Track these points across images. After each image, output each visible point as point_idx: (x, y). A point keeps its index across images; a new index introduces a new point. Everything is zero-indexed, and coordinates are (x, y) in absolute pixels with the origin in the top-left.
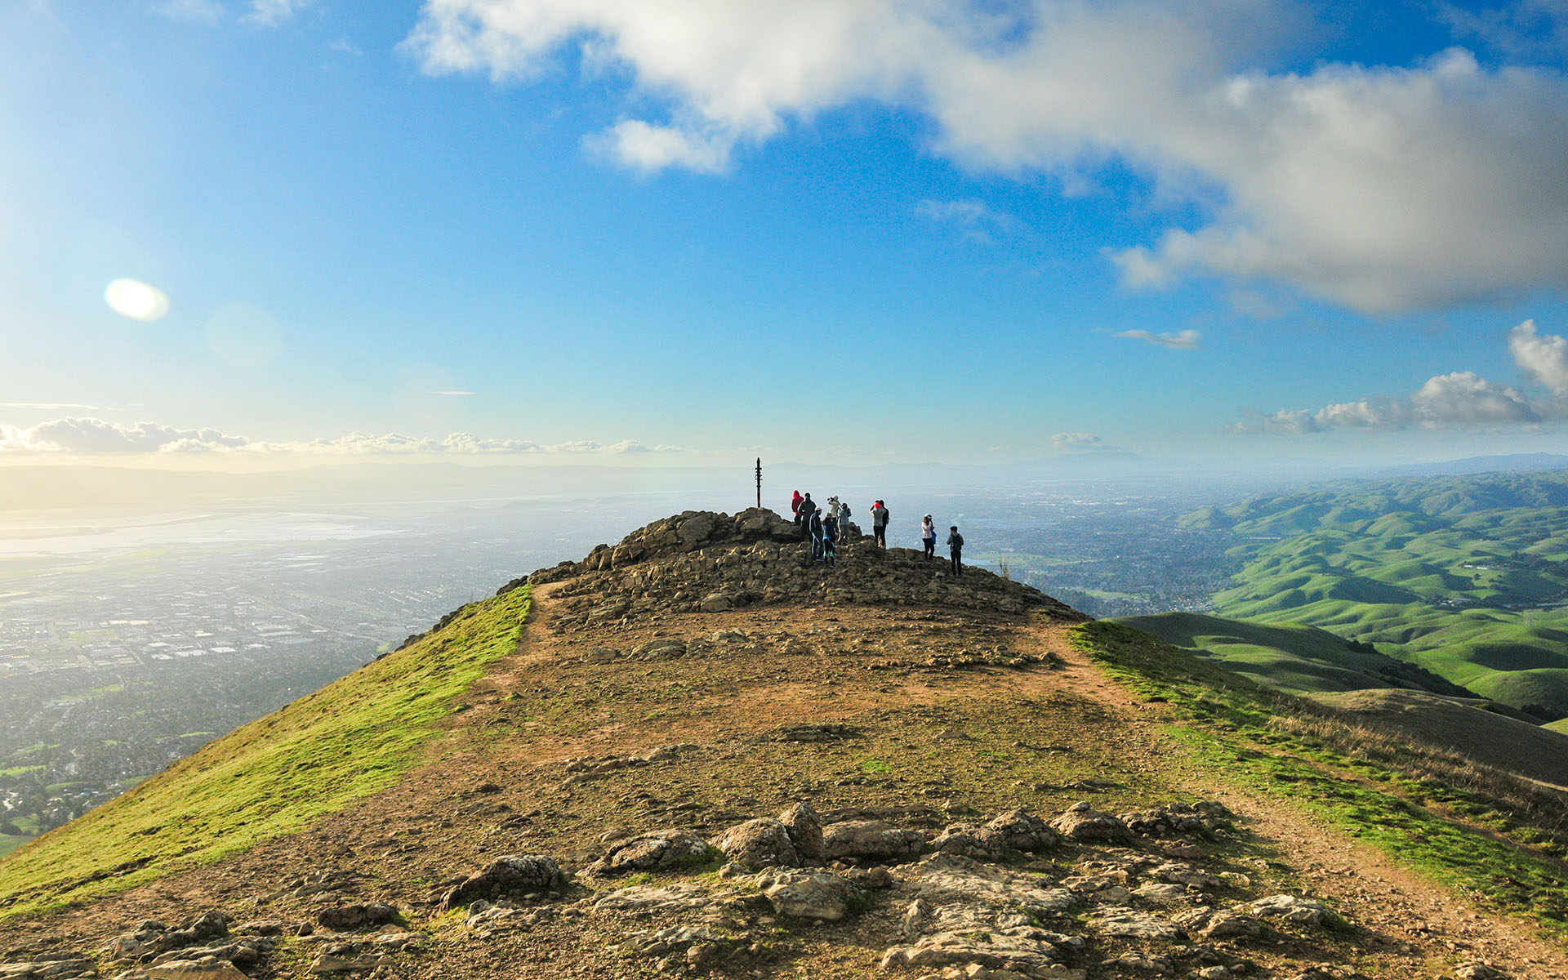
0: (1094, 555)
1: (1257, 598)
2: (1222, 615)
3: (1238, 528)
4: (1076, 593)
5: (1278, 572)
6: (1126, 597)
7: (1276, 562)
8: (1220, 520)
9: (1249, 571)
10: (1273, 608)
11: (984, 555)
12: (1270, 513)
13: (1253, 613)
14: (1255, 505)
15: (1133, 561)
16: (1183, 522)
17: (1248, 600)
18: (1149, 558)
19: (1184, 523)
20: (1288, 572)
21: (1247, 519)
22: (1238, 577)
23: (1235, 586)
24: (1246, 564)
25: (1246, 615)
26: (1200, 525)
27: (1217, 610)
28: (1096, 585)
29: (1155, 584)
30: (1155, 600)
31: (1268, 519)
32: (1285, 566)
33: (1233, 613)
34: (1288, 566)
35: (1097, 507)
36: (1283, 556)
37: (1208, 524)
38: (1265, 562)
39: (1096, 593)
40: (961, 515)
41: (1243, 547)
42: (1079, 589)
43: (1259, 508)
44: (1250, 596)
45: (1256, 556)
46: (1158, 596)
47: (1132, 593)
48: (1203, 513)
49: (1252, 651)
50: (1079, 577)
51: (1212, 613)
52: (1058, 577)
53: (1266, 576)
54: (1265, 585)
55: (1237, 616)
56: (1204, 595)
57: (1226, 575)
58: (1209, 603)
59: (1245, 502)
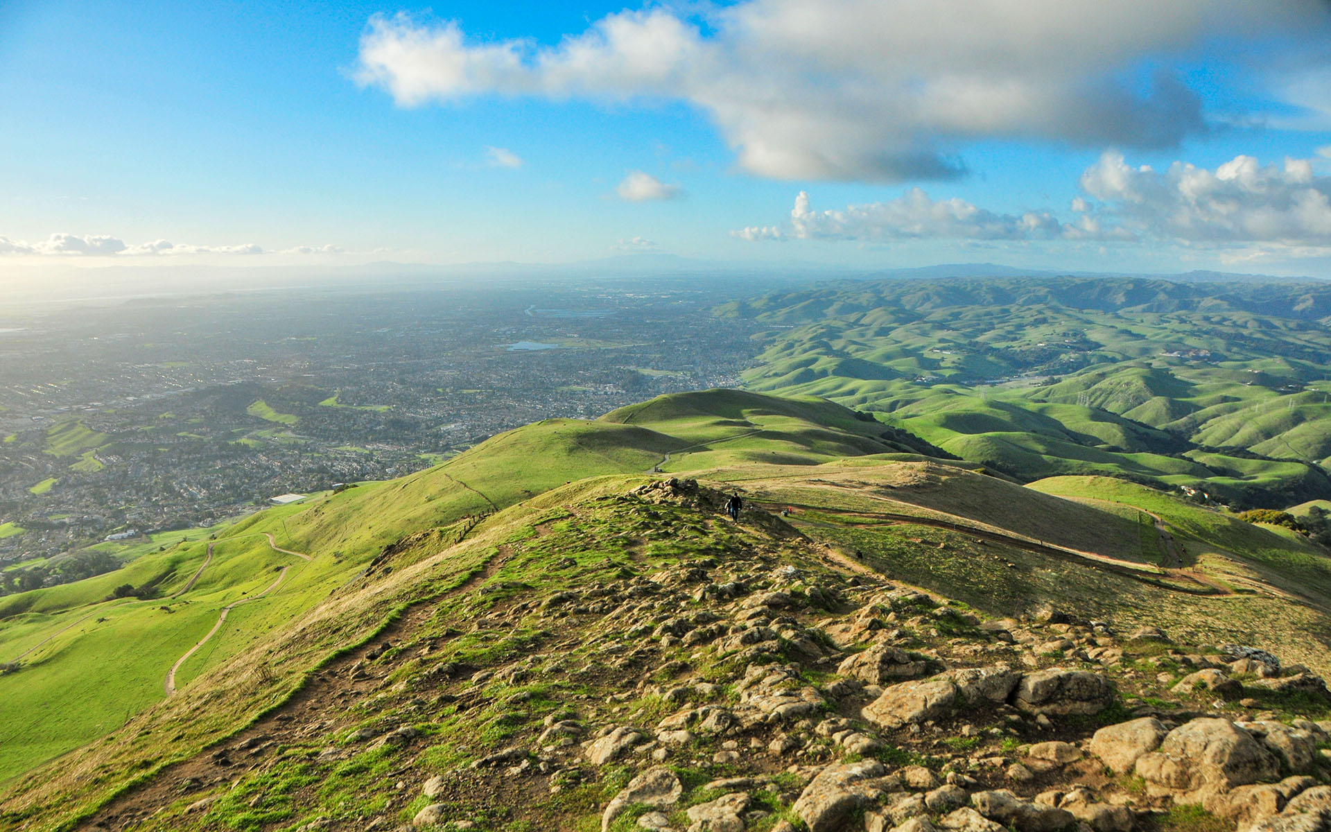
0: (644, 339)
1: (776, 375)
2: (748, 390)
3: (760, 318)
4: (630, 371)
5: (792, 353)
6: (671, 375)
7: (790, 346)
8: (746, 311)
9: (769, 354)
10: (788, 383)
11: (553, 339)
12: (784, 306)
13: (774, 388)
14: (774, 298)
15: (676, 344)
16: (716, 312)
17: (769, 377)
18: (689, 342)
19: (716, 314)
20: (800, 353)
21: (766, 311)
22: (760, 358)
23: (759, 365)
24: (767, 347)
25: (768, 389)
26: (730, 315)
27: (745, 385)
28: (646, 365)
29: (693, 363)
30: (695, 377)
31: (784, 310)
32: (797, 349)
33: (757, 387)
34: (800, 350)
35: (646, 299)
36: (796, 341)
37: (736, 314)
38: (782, 345)
39: (647, 372)
40: (532, 306)
41: (763, 334)
42: (632, 368)
43: (778, 301)
44: (771, 374)
45: (775, 341)
46: (696, 374)
47: (676, 371)
48: (732, 306)
49: (784, 421)
50: (632, 358)
51: (741, 388)
52: (616, 358)
53: (784, 357)
54: (782, 364)
55: (760, 390)
56: (735, 373)
57: (751, 357)
58: (738, 379)
59: (765, 296)
